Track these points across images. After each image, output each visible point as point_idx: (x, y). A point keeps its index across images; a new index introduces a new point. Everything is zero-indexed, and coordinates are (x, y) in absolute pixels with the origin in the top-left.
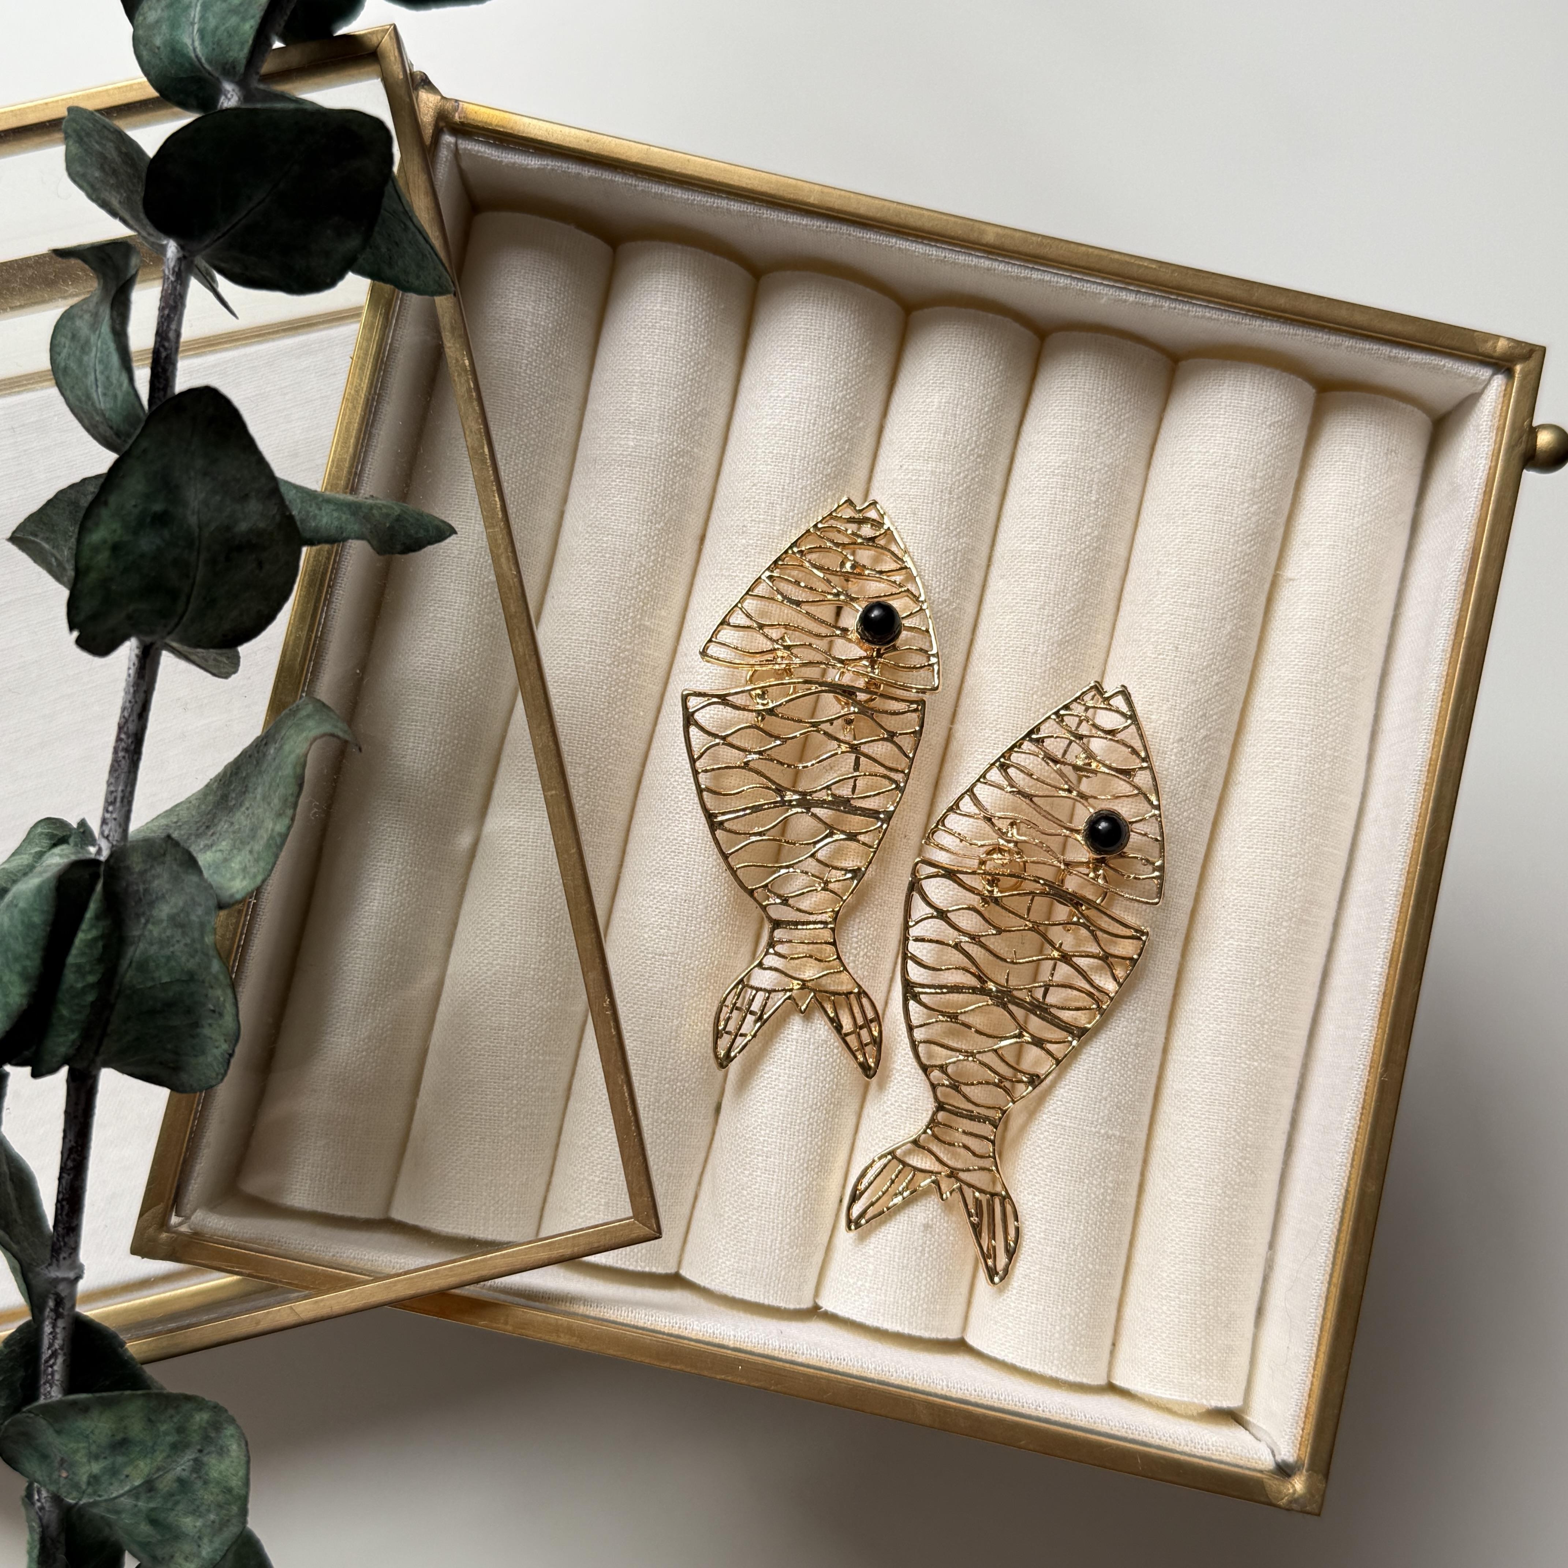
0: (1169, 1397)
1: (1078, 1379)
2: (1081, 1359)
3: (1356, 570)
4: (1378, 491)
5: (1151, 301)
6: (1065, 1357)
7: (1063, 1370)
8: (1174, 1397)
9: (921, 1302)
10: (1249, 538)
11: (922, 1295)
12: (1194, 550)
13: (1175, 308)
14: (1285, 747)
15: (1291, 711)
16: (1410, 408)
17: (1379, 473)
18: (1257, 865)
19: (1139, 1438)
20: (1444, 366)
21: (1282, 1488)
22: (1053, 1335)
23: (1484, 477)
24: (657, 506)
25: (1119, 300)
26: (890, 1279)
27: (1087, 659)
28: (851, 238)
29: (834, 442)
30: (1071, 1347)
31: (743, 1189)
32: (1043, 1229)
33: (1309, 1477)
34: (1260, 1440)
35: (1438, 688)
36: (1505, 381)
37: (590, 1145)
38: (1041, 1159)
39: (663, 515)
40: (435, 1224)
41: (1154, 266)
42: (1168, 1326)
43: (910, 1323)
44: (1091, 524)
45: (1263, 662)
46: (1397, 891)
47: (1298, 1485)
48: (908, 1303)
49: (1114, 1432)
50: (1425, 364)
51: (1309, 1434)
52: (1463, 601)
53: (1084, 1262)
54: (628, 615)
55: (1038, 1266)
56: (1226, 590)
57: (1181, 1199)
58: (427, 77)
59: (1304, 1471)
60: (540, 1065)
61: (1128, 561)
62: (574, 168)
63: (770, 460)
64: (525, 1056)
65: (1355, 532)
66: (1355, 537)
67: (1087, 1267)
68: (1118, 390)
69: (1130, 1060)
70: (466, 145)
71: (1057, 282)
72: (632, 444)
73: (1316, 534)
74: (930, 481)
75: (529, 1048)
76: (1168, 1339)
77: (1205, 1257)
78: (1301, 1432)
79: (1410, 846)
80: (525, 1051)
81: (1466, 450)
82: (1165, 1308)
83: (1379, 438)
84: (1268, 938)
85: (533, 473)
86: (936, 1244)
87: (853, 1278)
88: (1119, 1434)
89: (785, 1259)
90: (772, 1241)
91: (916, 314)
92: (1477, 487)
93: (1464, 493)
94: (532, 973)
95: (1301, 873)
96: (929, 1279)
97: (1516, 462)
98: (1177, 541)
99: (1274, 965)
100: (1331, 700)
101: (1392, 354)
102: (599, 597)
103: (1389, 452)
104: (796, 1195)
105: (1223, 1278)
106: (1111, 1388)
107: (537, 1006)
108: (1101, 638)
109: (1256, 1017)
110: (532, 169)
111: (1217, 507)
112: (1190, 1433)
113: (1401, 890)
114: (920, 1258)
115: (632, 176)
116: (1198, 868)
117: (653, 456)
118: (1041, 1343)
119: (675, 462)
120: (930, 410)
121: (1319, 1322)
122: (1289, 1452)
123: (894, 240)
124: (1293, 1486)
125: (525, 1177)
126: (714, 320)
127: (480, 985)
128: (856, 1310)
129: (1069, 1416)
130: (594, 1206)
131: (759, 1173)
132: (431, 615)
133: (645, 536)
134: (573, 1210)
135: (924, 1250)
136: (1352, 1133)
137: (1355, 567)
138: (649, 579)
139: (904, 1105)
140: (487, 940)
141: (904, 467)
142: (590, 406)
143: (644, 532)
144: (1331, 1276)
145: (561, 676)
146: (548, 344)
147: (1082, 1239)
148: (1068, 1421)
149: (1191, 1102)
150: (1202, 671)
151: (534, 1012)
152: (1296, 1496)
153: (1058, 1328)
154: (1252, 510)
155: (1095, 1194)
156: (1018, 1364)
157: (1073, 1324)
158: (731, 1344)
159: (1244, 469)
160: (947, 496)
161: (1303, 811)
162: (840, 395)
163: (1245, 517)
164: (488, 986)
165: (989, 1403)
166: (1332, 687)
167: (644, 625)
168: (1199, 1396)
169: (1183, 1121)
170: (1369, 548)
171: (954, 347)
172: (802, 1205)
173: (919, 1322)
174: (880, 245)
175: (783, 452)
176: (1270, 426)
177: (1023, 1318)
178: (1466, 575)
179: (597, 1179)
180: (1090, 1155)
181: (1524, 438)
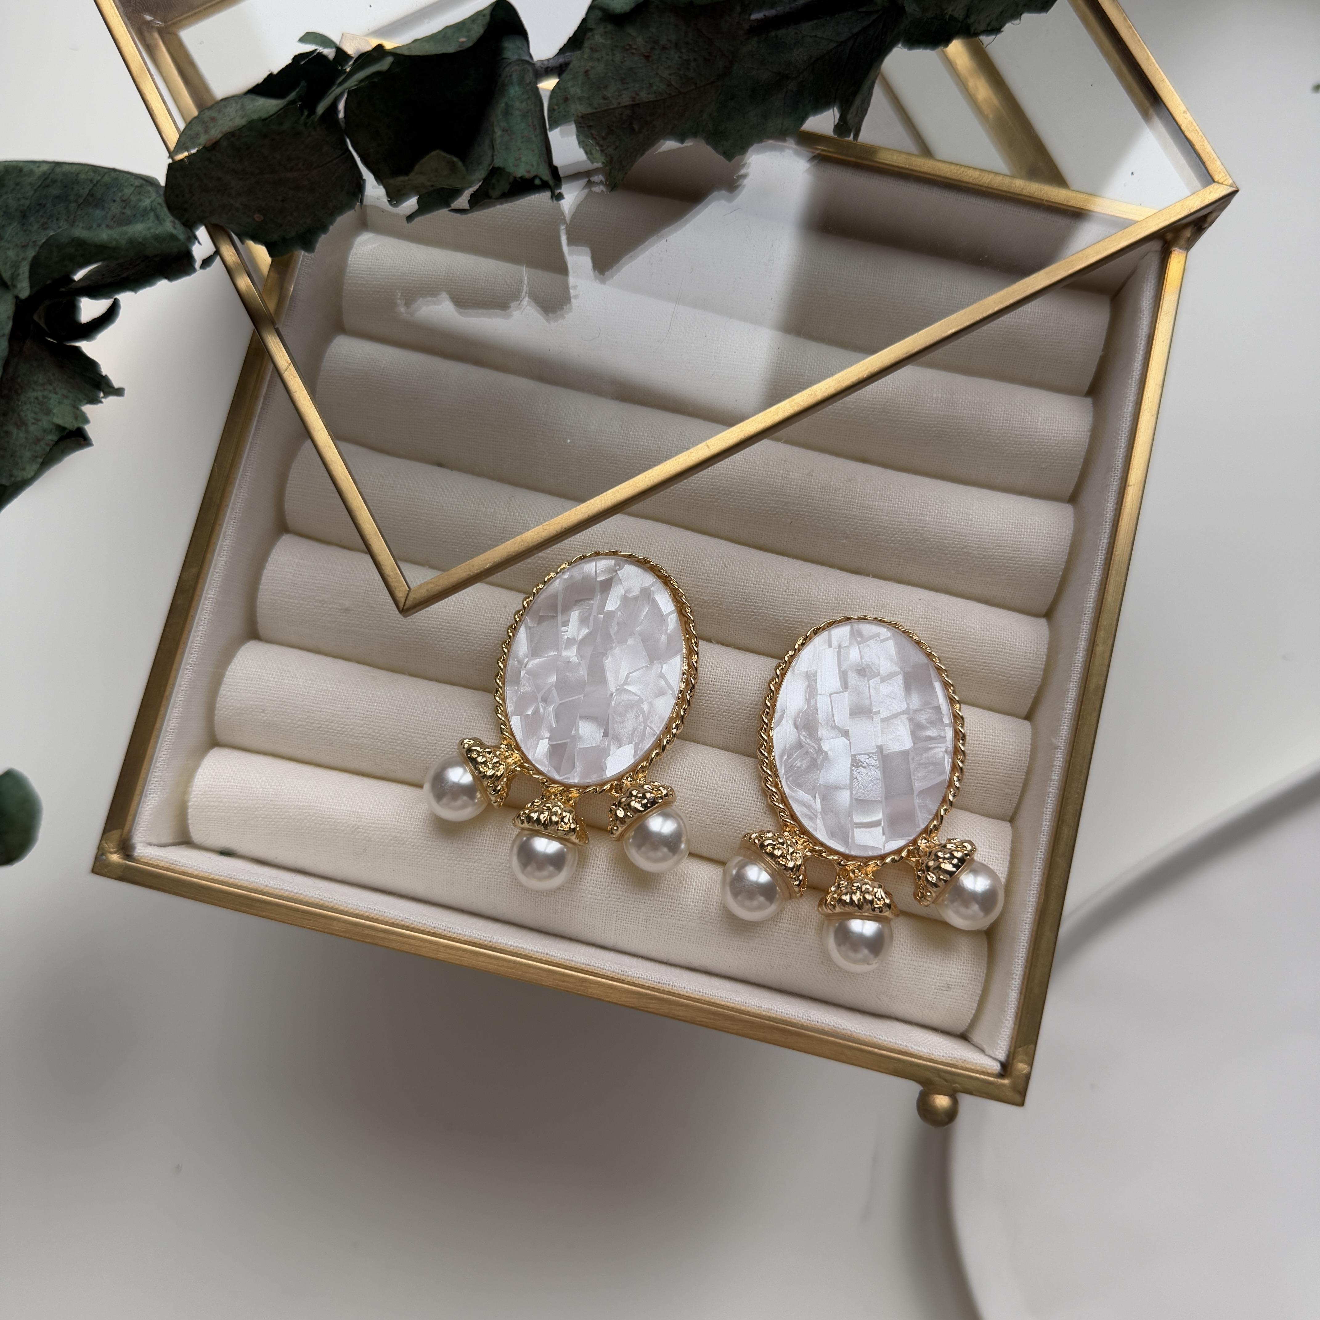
6: (232, 701)
9: (282, 599)
20: (1007, 1020)
22: (249, 692)
23: (912, 1051)
26: (299, 576)
29: (938, 548)
33: (119, 865)
36: (995, 1071)
48: (281, 589)
53: (302, 718)
59: (125, 863)
77: (299, 809)
92: (905, 1044)
96: (299, 606)
97: (926, 1076)
114: (314, 599)
117: (924, 411)
119: (921, 429)
122: (141, 853)
181: (945, 1084)
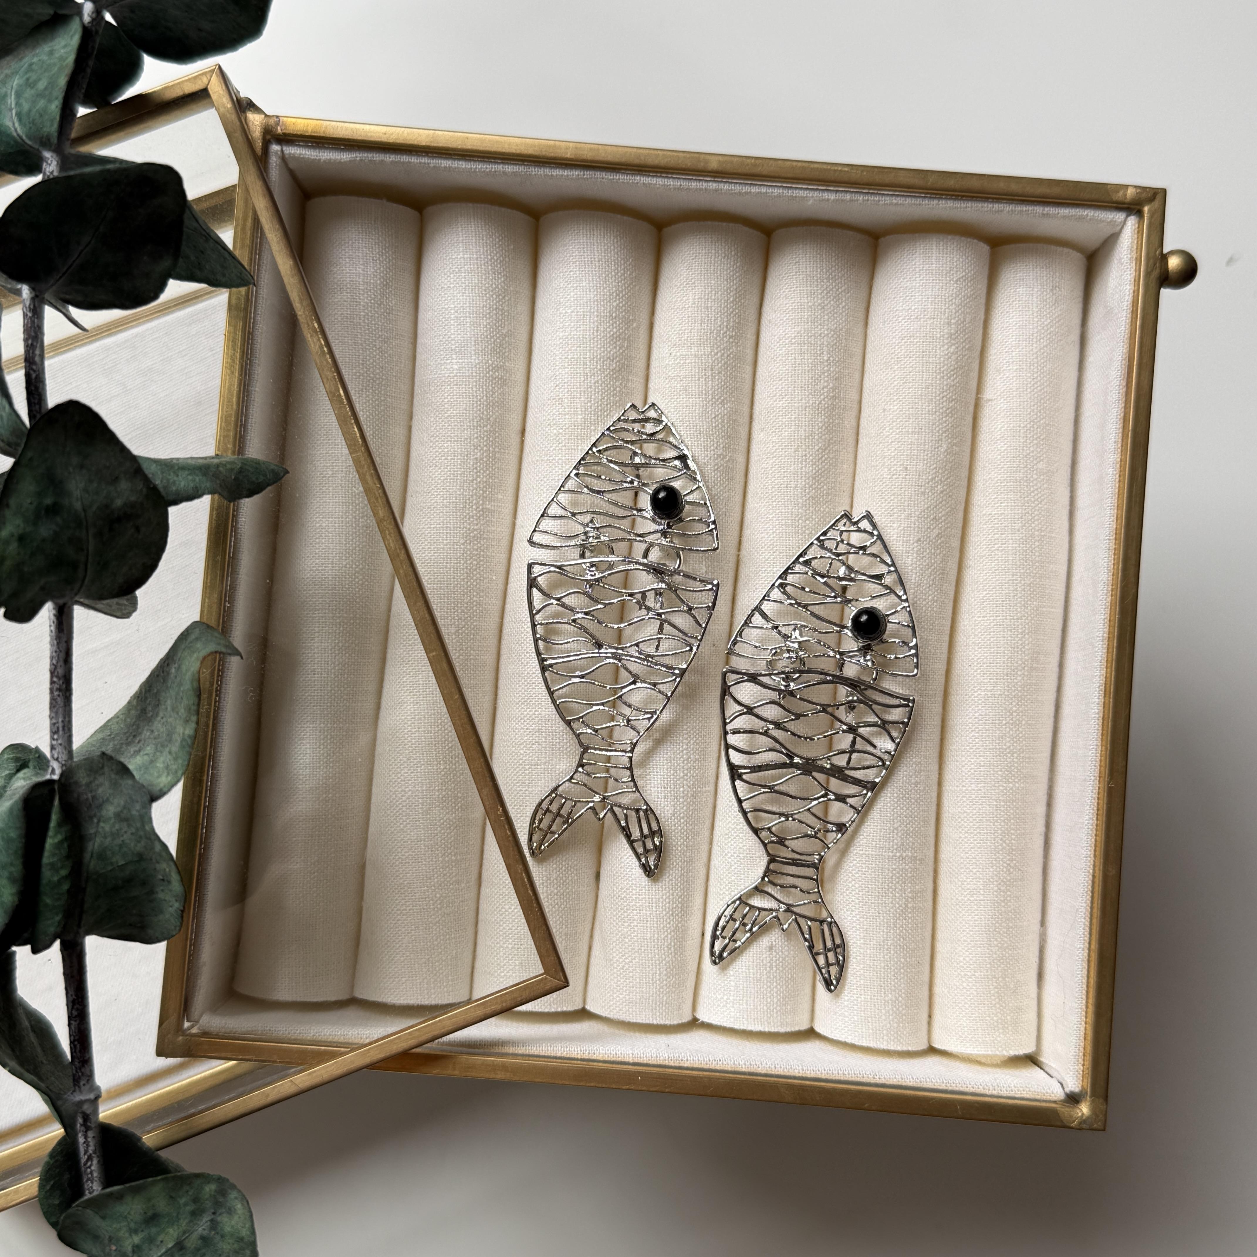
0: (976, 1052)
1: (905, 1049)
2: (905, 1032)
3: (1040, 386)
4: (1049, 321)
5: (848, 197)
6: (892, 1033)
7: (892, 1043)
8: (980, 1053)
9: (775, 1005)
10: (952, 373)
11: (775, 1000)
12: (909, 388)
13: (868, 200)
14: (1002, 534)
15: (1003, 505)
16: (1066, 250)
17: (1048, 306)
18: (992, 630)
19: (957, 1089)
20: (1087, 215)
21: (1072, 1113)
22: (881, 1017)
23: (1130, 300)
24: (483, 413)
25: (823, 200)
26: (749, 991)
27: (838, 486)
28: (604, 180)
29: (615, 343)
30: (895, 1025)
31: (625, 938)
32: (862, 937)
33: (1093, 1102)
34: (1052, 1077)
35: (1115, 472)
36: (1137, 220)
37: (501, 920)
38: (853, 882)
39: (489, 419)
40: (390, 999)
41: (846, 169)
42: (969, 998)
43: (769, 1023)
44: (826, 379)
45: (976, 468)
46: (1103, 637)
47: (1084, 1109)
48: (765, 1008)
49: (937, 1086)
50: (1072, 216)
51: (1088, 1069)
52: (1126, 401)
53: (897, 958)
54: (472, 502)
55: (862, 966)
56: (939, 416)
57: (966, 899)
58: (251, 101)
59: (1088, 1098)
60: (454, 864)
61: (860, 402)
62: (378, 157)
63: (566, 364)
64: (440, 859)
65: (1035, 356)
66: (1035, 360)
67: (900, 961)
68: (833, 269)
69: (912, 796)
70: (291, 150)
71: (772, 193)
72: (455, 367)
73: (1005, 361)
74: (695, 362)
75: (443, 852)
76: (970, 1009)
77: (990, 941)
78: (1082, 1067)
79: (1109, 599)
80: (440, 855)
81: (1113, 279)
82: (965, 984)
83: (1045, 278)
84: (1008, 686)
85: (382, 401)
86: (781, 959)
87: (719, 994)
88: (941, 1088)
89: (665, 987)
90: (653, 975)
91: (666, 230)
92: (1125, 308)
93: (1116, 314)
94: (437, 793)
95: (1027, 631)
96: (779, 987)
97: (1153, 285)
98: (896, 383)
99: (1015, 706)
100: (1033, 492)
101: (1045, 212)
102: (447, 491)
103: (1054, 288)
104: (667, 936)
105: (1007, 955)
106: (932, 1050)
107: (445, 818)
108: (847, 467)
109: (1006, 749)
110: (345, 162)
111: (923, 352)
112: (995, 1080)
113: (1106, 635)
114: (769, 972)
115: (424, 156)
116: (947, 638)
117: (474, 374)
118: (872, 1025)
119: (492, 376)
120: (687, 306)
121: (1085, 981)
122: (1075, 1084)
123: (638, 178)
124: (1081, 1110)
125: (455, 952)
126: (507, 259)
127: (398, 809)
128: (725, 1018)
129: (900, 1080)
130: (511, 967)
131: (635, 924)
132: (318, 525)
133: (477, 438)
134: (495, 972)
135: (771, 965)
136: (1092, 830)
137: (1039, 383)
138: (484, 472)
139: (741, 855)
140: (398, 773)
141: (673, 354)
142: (420, 341)
143: (476, 435)
144: (1090, 943)
145: (427, 558)
146: (379, 297)
147: (893, 940)
148: (900, 1083)
149: (965, 822)
150: (928, 483)
151: (443, 824)
152: (1084, 1118)
153: (883, 1011)
154: (951, 350)
155: (898, 904)
156: (857, 1043)
157: (895, 1007)
158: (631, 1061)
159: (941, 319)
160: (710, 372)
161: (1023, 582)
162: (615, 304)
163: (946, 357)
164: (404, 809)
165: (837, 1078)
166: (1032, 482)
167: (486, 508)
168: (1000, 1049)
169: (960, 837)
170: (1048, 366)
171: (699, 253)
172: (673, 944)
173: (775, 1021)
174: (628, 183)
175: (576, 356)
176: (957, 281)
177: (855, 1007)
178: (1125, 380)
179: (510, 946)
180: (891, 875)
181: (1158, 265)
